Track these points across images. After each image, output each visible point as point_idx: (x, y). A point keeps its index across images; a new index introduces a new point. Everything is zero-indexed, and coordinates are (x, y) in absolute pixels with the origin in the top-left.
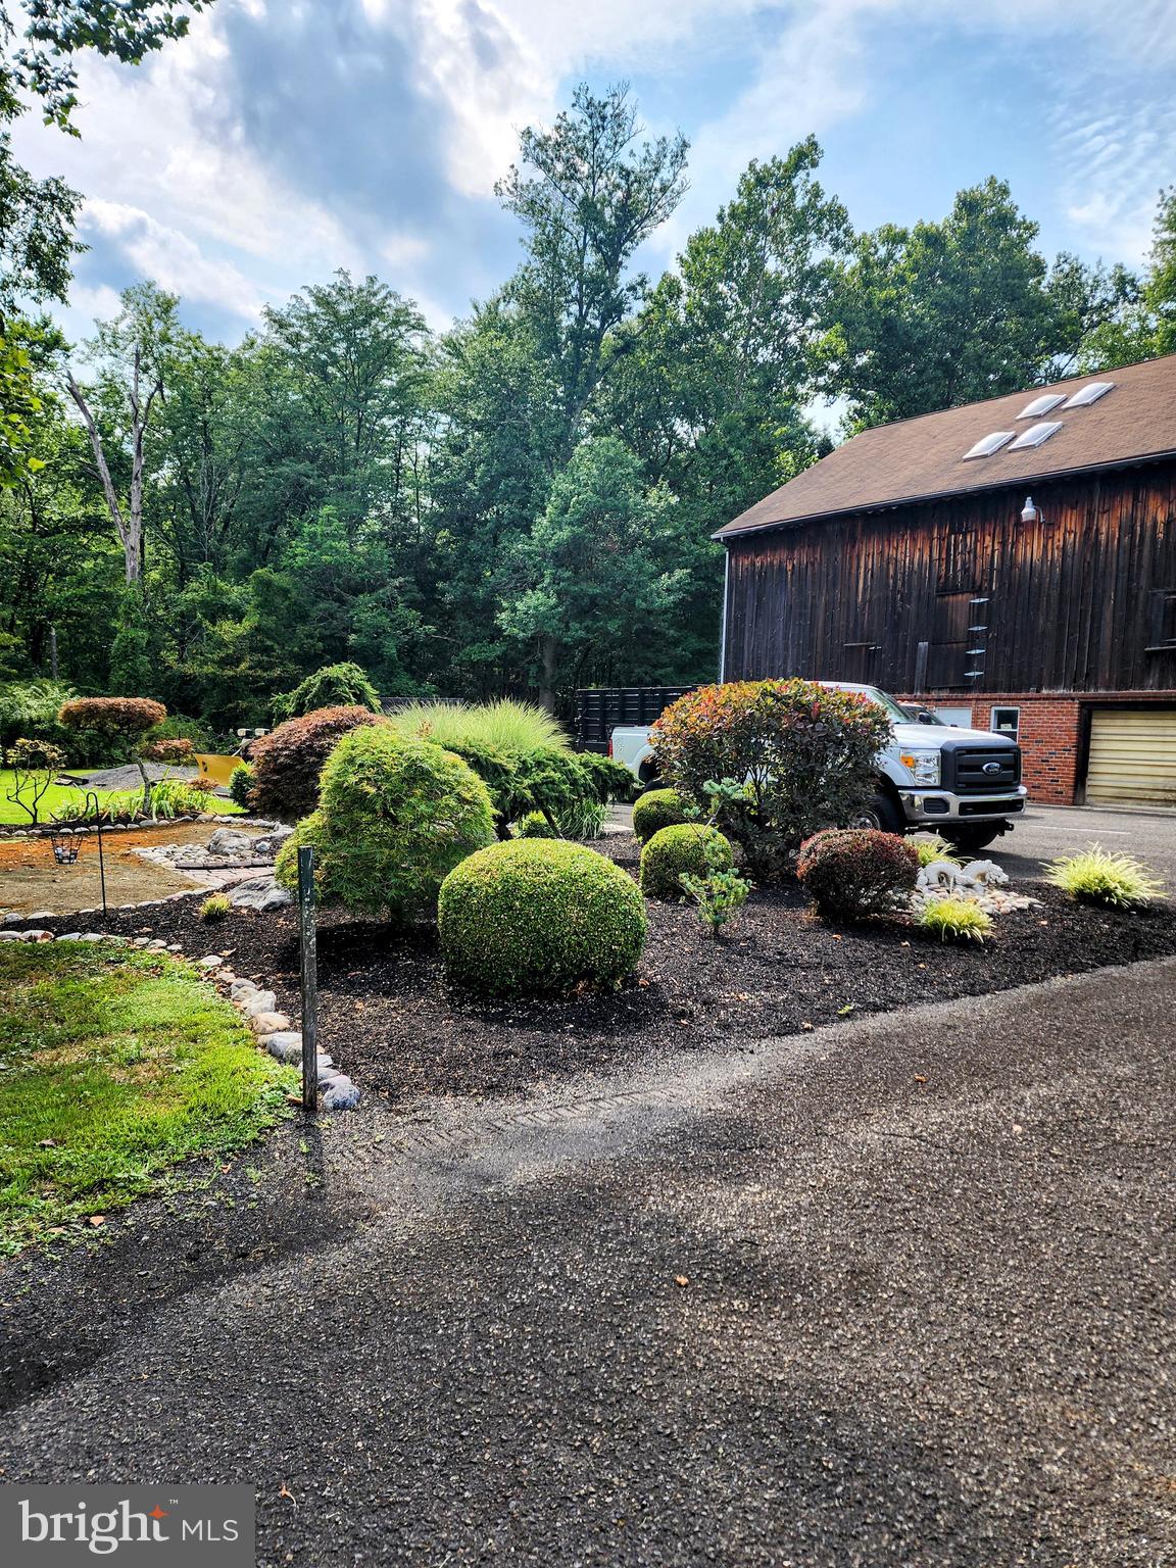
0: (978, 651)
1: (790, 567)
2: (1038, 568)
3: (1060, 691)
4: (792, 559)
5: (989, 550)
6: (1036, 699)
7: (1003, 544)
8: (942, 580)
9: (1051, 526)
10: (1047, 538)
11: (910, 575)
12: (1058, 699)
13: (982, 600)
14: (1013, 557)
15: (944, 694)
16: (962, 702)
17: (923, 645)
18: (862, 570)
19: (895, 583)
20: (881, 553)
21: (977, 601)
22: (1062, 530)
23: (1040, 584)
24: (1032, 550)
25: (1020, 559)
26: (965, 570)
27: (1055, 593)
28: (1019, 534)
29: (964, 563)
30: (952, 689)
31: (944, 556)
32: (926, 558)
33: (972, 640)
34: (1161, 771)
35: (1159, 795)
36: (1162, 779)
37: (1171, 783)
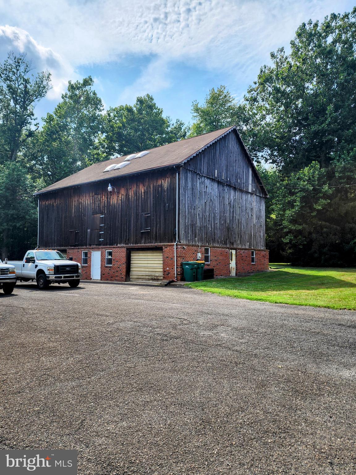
0: (102, 232)
1: (55, 205)
2: (116, 206)
3: (122, 245)
4: (55, 202)
5: (104, 200)
6: (117, 248)
7: (107, 198)
8: (93, 210)
9: (118, 193)
10: (117, 197)
11: (85, 207)
12: (121, 247)
13: (103, 216)
14: (110, 202)
15: (94, 246)
16: (98, 249)
17: (89, 230)
18: (73, 206)
19: (82, 210)
20: (78, 200)
21: (102, 216)
22: (121, 194)
23: (116, 211)
24: (114, 200)
25: (111, 203)
26: (99, 206)
27: (120, 214)
28: (111, 195)
29: (98, 204)
30: (96, 245)
31: (93, 202)
32: (89, 202)
33: (101, 229)
34: (147, 270)
35: (147, 277)
36: (147, 272)
37: (150, 273)
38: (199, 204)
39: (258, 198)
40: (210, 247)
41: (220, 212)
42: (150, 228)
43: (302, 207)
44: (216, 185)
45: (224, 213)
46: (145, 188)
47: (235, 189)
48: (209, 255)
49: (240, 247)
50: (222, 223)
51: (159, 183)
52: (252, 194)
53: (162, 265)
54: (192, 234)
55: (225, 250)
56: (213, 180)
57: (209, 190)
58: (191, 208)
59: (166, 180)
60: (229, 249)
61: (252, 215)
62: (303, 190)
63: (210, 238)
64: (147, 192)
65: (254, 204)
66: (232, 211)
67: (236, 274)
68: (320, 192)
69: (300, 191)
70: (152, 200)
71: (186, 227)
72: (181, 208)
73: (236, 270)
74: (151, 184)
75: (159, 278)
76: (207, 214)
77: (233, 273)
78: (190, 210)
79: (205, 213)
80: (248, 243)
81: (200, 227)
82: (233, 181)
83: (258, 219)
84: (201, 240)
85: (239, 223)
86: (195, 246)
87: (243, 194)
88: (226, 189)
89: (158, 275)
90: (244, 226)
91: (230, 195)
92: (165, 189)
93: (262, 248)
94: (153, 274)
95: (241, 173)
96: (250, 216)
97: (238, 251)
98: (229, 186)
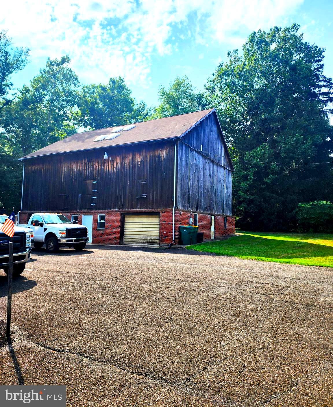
0: (95, 197)
1: (42, 170)
2: (110, 173)
3: (116, 210)
4: (43, 168)
5: (97, 167)
6: (111, 212)
7: (101, 165)
8: (85, 176)
9: (113, 161)
10: (112, 164)
11: (76, 174)
12: (115, 212)
13: (96, 182)
14: (104, 169)
15: (86, 211)
16: (90, 213)
17: (80, 195)
18: (63, 172)
19: (72, 176)
20: (69, 167)
21: (94, 182)
22: (116, 162)
23: (111, 178)
24: (109, 168)
25: (105, 170)
26: (91, 173)
27: (114, 180)
28: (105, 163)
29: (91, 171)
30: (88, 209)
31: (86, 168)
32: (81, 169)
33: (93, 194)
34: (142, 233)
35: (142, 241)
36: (142, 236)
37: (144, 237)
38: (190, 173)
39: (228, 171)
40: (198, 213)
41: (204, 182)
42: (146, 194)
43: (254, 181)
44: (201, 158)
45: (206, 183)
46: (142, 158)
47: (213, 162)
48: (197, 220)
49: (216, 213)
50: (205, 191)
51: (157, 153)
52: (223, 167)
53: (159, 229)
54: (186, 200)
55: (208, 216)
56: (199, 153)
57: (197, 163)
58: (185, 177)
59: (163, 151)
60: (210, 215)
61: (224, 186)
62: (256, 166)
63: (198, 206)
64: (144, 161)
65: (225, 176)
66: (211, 181)
67: (215, 238)
68: (269, 168)
69: (252, 167)
70: (149, 169)
71: (182, 194)
72: (178, 177)
73: (215, 234)
74: (147, 154)
75: (154, 241)
76: (196, 183)
77: (213, 237)
78: (184, 179)
79: (194, 182)
80: (222, 210)
81: (191, 195)
82: (212, 156)
83: (228, 190)
84: (191, 207)
85: (216, 192)
86: (187, 211)
87: (218, 167)
88: (208, 162)
89: (153, 239)
90: (219, 195)
91: (210, 167)
92: (163, 159)
93: (230, 215)
94: (148, 237)
95: (217, 149)
96: (223, 186)
97: (216, 217)
98: (210, 159)
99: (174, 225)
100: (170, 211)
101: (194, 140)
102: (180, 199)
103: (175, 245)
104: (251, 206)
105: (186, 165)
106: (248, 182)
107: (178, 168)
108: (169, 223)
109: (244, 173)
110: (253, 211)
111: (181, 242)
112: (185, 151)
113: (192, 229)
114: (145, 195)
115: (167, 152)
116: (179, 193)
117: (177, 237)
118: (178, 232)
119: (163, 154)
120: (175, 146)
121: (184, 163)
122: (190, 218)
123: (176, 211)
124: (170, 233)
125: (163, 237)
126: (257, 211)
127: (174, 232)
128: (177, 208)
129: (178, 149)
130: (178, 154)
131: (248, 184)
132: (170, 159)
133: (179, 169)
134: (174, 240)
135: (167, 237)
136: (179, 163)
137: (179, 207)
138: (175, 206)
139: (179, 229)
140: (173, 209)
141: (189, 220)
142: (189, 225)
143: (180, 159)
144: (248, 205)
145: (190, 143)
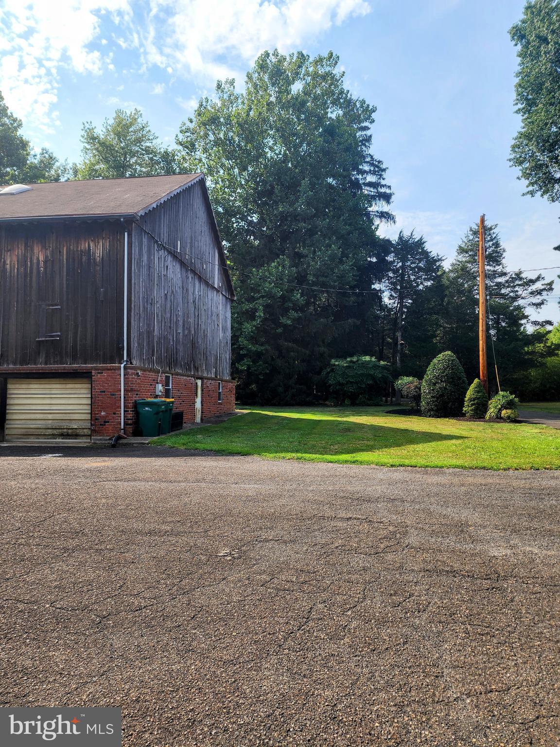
34: (50, 417)
35: (50, 432)
36: (50, 422)
37: (56, 424)
38: (157, 294)
39: (224, 298)
40: (172, 374)
41: (184, 316)
42: (59, 333)
43: (265, 320)
44: (178, 267)
45: (188, 317)
46: (48, 252)
47: (200, 279)
48: (171, 387)
49: (205, 375)
50: (186, 333)
51: (84, 246)
52: (218, 291)
53: (89, 407)
54: (149, 348)
55: (190, 380)
56: (175, 256)
57: (170, 275)
58: (147, 301)
59: (98, 243)
60: (194, 378)
61: (218, 325)
62: (270, 295)
63: (171, 361)
64: (53, 261)
65: (220, 307)
66: (197, 314)
67: (202, 419)
68: (290, 300)
69: (263, 297)
70: (65, 279)
71: (140, 334)
72: (133, 299)
73: (202, 412)
74: (62, 246)
75: (78, 431)
76: (168, 315)
77: (198, 419)
78: (146, 304)
79: (165, 313)
80: (214, 369)
81: (159, 338)
82: (198, 266)
83: (224, 333)
84: (159, 361)
85: (205, 336)
86: (151, 370)
87: (208, 289)
88: (190, 276)
89: (76, 427)
90: (209, 341)
91: (195, 287)
92: (98, 259)
93: (228, 378)
94: (65, 425)
95: (207, 254)
96: (216, 326)
97: (205, 381)
98: (194, 272)
99: (125, 397)
100: (115, 370)
101: (165, 228)
102: (136, 345)
103: (126, 438)
104: (258, 364)
105: (150, 276)
106: (254, 323)
107: (133, 281)
108: (113, 395)
109: (247, 306)
110: (261, 372)
111: (138, 432)
112: (146, 247)
113: (163, 405)
114: (58, 336)
115: (108, 244)
116: (134, 334)
117: (130, 422)
118: (132, 411)
119: (99, 249)
120: (126, 234)
121: (144, 271)
122: (157, 383)
123: (129, 370)
124: (114, 414)
125: (97, 423)
126: (268, 371)
127: (125, 411)
128: (131, 363)
129: (133, 240)
130: (133, 252)
131: (254, 326)
132: (114, 261)
133: (135, 284)
134: (124, 429)
135: (109, 422)
136: (135, 270)
137: (134, 362)
138: (125, 358)
139: (136, 405)
140: (122, 366)
141: (155, 387)
142: (155, 398)
143: (137, 262)
144: (254, 362)
145: (157, 231)
